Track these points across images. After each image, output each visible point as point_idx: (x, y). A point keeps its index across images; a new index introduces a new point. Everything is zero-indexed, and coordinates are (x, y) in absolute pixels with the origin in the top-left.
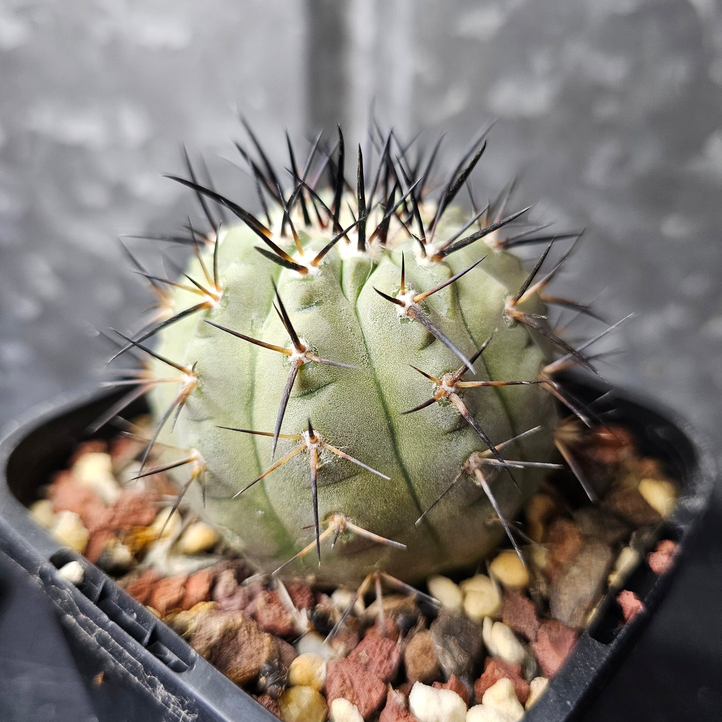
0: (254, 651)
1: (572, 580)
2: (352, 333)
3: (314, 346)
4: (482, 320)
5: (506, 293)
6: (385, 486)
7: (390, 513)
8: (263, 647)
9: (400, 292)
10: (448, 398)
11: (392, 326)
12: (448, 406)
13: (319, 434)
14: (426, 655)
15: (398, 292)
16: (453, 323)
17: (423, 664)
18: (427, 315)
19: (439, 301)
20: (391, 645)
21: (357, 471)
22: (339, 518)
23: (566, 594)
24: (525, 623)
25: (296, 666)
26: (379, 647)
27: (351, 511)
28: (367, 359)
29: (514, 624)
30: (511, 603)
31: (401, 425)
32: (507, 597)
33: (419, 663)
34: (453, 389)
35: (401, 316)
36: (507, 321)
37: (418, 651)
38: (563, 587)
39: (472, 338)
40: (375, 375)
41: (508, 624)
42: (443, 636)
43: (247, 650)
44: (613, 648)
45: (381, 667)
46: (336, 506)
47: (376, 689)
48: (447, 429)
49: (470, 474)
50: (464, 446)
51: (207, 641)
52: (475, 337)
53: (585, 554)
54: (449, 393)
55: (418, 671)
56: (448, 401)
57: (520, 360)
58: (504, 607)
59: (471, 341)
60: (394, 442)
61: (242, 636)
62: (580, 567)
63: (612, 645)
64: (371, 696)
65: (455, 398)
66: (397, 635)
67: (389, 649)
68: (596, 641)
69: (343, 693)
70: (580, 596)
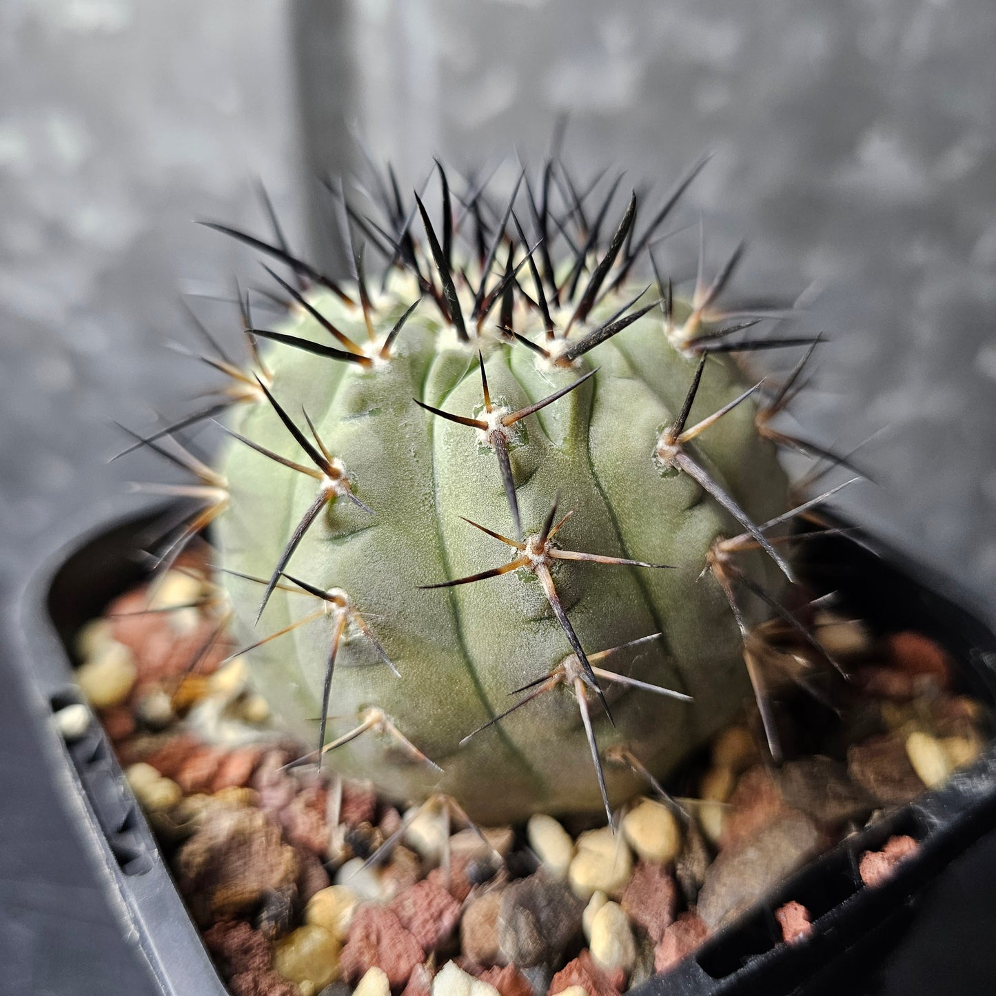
0: (266, 867)
1: (742, 867)
2: (415, 460)
3: (353, 473)
4: (618, 461)
5: (663, 424)
6: (439, 682)
7: (449, 719)
8: (280, 864)
9: (485, 409)
10: (534, 570)
11: (467, 456)
12: (532, 582)
13: (347, 595)
14: (491, 926)
15: (482, 407)
16: (567, 461)
17: (484, 938)
18: (521, 446)
19: (555, 425)
20: (445, 901)
21: (400, 654)
22: (377, 713)
23: (725, 885)
24: (650, 913)
25: (318, 901)
26: (429, 900)
27: (391, 707)
28: (430, 498)
29: (634, 911)
30: (642, 879)
31: (467, 599)
32: (641, 870)
33: (479, 934)
34: (541, 558)
35: (481, 443)
36: (659, 465)
37: (481, 917)
38: (725, 873)
39: (598, 485)
40: (437, 523)
41: (626, 908)
42: (514, 907)
43: (259, 863)
44: (724, 986)
45: (424, 927)
46: (371, 696)
47: (408, 956)
48: (530, 615)
49: (568, 684)
50: (556, 644)
51: (208, 841)
52: (603, 484)
53: (776, 833)
54: (535, 564)
55: (475, 945)
56: (532, 577)
57: (675, 527)
58: (631, 882)
59: (595, 491)
60: (458, 622)
61: (258, 843)
62: (761, 849)
63: (724, 982)
64: (398, 964)
65: (543, 573)
66: (469, 887)
67: (442, 905)
68: (701, 970)
69: (362, 950)
70: (744, 893)
